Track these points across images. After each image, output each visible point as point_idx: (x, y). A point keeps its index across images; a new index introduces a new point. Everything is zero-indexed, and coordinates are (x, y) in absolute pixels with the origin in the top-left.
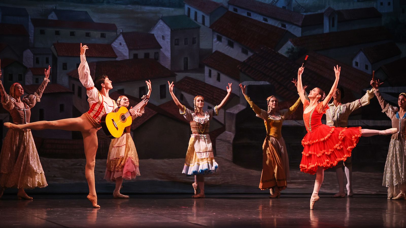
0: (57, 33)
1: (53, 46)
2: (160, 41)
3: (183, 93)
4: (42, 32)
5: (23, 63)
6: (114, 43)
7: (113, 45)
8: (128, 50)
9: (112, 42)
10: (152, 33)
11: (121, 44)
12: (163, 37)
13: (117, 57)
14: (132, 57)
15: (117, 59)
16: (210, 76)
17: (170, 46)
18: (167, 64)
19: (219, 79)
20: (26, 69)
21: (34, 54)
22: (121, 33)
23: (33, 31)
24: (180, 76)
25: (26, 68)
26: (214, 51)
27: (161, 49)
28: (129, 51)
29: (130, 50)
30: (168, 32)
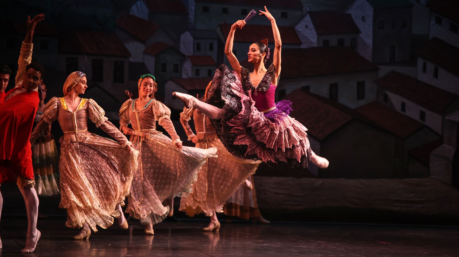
0: (225, 11)
1: (219, 28)
2: (358, 22)
3: (388, 92)
4: (206, 10)
5: (181, 50)
6: (299, 25)
7: (297, 27)
8: (316, 35)
9: (296, 24)
10: (349, 12)
11: (307, 27)
12: (363, 19)
13: (301, 43)
14: (321, 45)
15: (303, 46)
16: (424, 70)
17: (371, 30)
18: (367, 54)
19: (436, 75)
20: (184, 58)
21: (194, 38)
22: (308, 12)
23: (193, 8)
24: (384, 71)
25: (184, 56)
26: (430, 38)
27: (360, 35)
28: (318, 37)
29: (319, 34)
30: (369, 11)
